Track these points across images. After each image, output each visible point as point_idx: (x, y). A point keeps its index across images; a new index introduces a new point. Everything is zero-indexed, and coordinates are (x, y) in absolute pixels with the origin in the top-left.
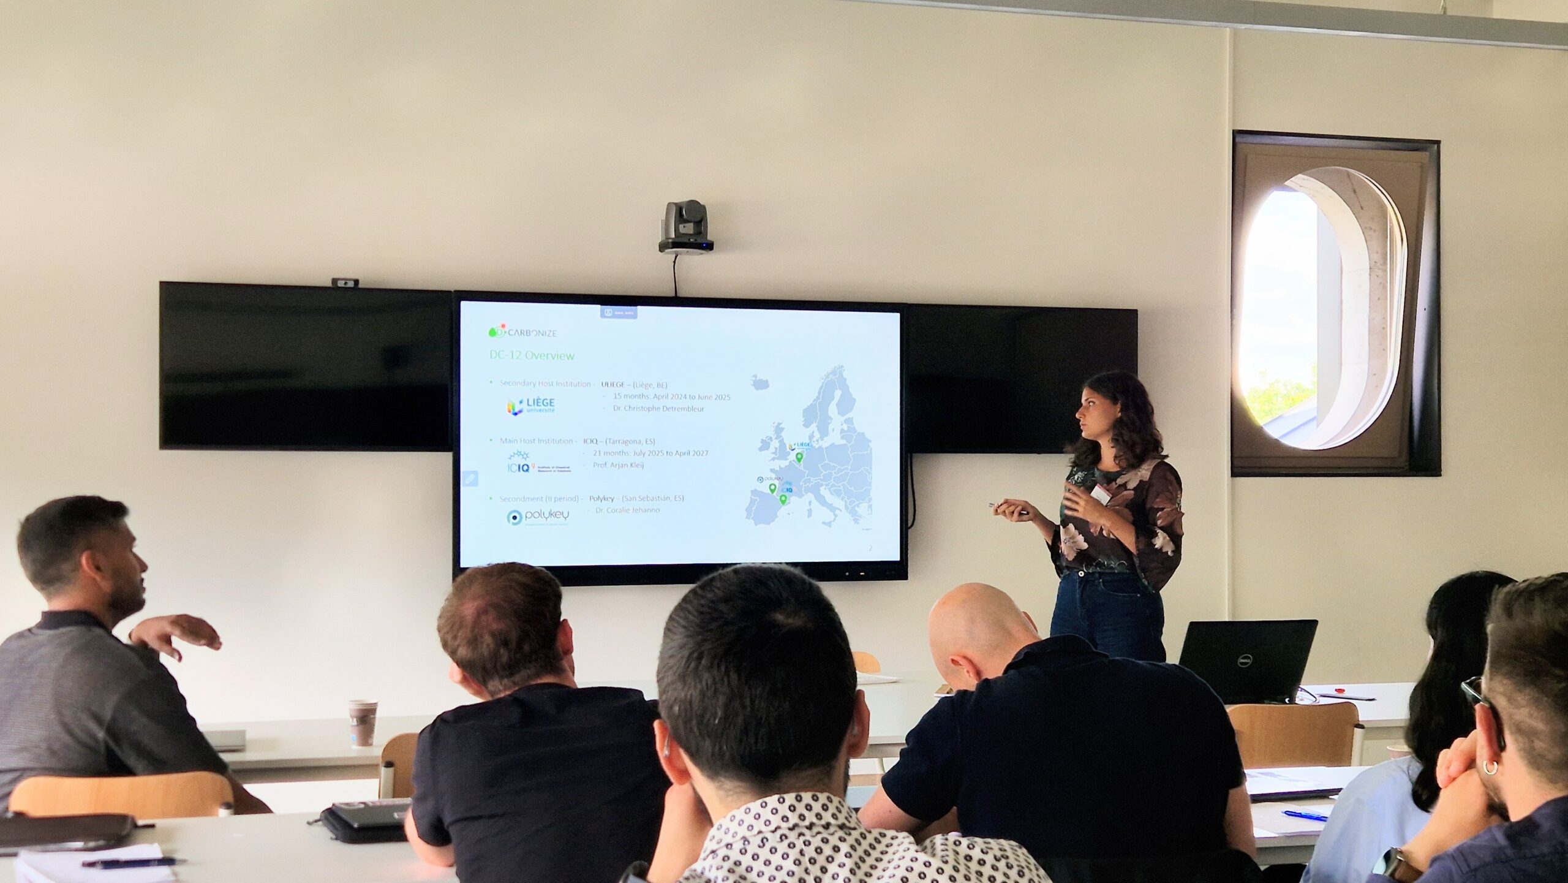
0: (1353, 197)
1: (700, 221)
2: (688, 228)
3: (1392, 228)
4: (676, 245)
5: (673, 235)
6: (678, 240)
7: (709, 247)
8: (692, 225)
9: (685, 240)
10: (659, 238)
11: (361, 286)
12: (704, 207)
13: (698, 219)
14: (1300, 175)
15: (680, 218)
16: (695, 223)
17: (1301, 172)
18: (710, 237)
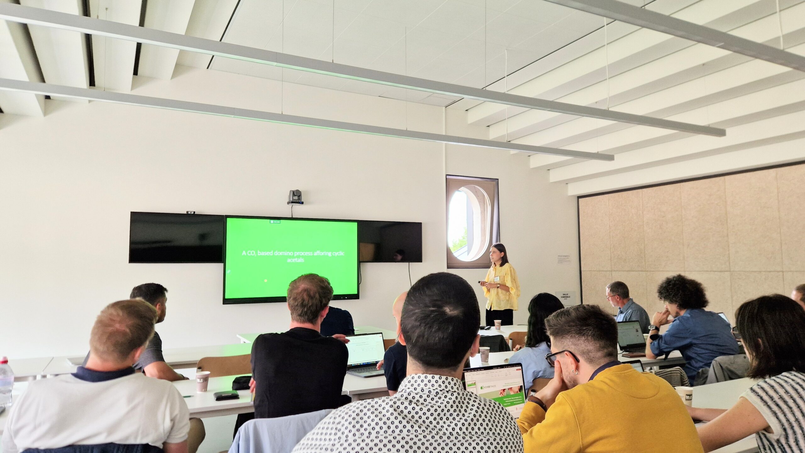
0: (476, 193)
1: (300, 196)
2: (296, 198)
3: (486, 202)
4: (292, 202)
5: (292, 200)
6: (293, 201)
7: (302, 203)
8: (297, 197)
9: (295, 201)
10: (287, 200)
11: (195, 213)
12: (301, 192)
13: (299, 195)
14: (462, 188)
15: (294, 195)
16: (298, 196)
17: (463, 186)
18: (302, 200)
